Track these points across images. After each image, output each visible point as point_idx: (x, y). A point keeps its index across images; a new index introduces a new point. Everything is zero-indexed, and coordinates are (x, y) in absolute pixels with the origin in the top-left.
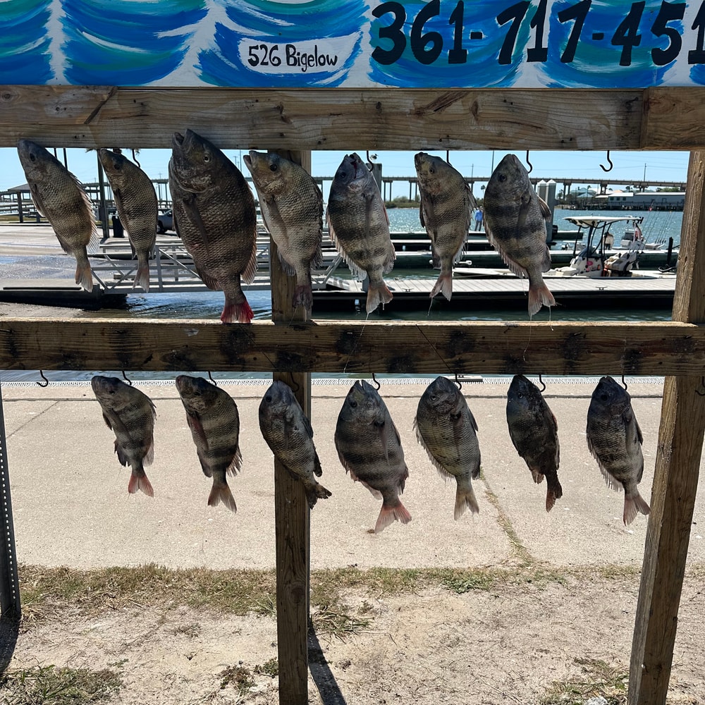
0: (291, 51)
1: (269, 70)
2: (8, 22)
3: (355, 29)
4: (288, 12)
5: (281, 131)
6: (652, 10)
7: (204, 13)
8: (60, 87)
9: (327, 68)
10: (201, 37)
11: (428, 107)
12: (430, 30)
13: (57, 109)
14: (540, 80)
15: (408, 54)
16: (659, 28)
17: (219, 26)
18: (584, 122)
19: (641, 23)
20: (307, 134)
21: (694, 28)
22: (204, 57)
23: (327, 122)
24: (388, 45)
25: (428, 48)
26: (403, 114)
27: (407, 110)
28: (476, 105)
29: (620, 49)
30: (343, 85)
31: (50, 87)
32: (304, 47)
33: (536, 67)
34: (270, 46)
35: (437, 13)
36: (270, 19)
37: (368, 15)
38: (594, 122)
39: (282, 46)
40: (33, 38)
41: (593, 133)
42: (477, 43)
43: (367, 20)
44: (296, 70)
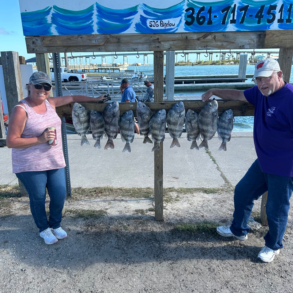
0: (162, 22)
1: (155, 28)
2: (81, 16)
3: (180, 15)
4: (161, 11)
5: (158, 46)
6: (267, 7)
7: (137, 12)
8: (96, 35)
9: (172, 27)
10: (136, 19)
11: (201, 37)
12: (202, 15)
13: (95, 41)
14: (234, 29)
15: (195, 22)
16: (269, 13)
17: (141, 16)
18: (247, 41)
19: (263, 11)
20: (166, 46)
21: (279, 12)
22: (137, 25)
23: (172, 43)
24: (190, 20)
25: (201, 21)
26: (194, 40)
27: (195, 39)
28: (215, 36)
29: (257, 19)
30: (176, 32)
31: (93, 35)
32: (165, 21)
33: (232, 25)
34: (156, 21)
35: (204, 10)
36: (156, 13)
37: (184, 11)
38: (250, 41)
39: (159, 21)
40: (88, 21)
41: (249, 44)
42: (215, 18)
43: (184, 13)
44: (163, 28)
